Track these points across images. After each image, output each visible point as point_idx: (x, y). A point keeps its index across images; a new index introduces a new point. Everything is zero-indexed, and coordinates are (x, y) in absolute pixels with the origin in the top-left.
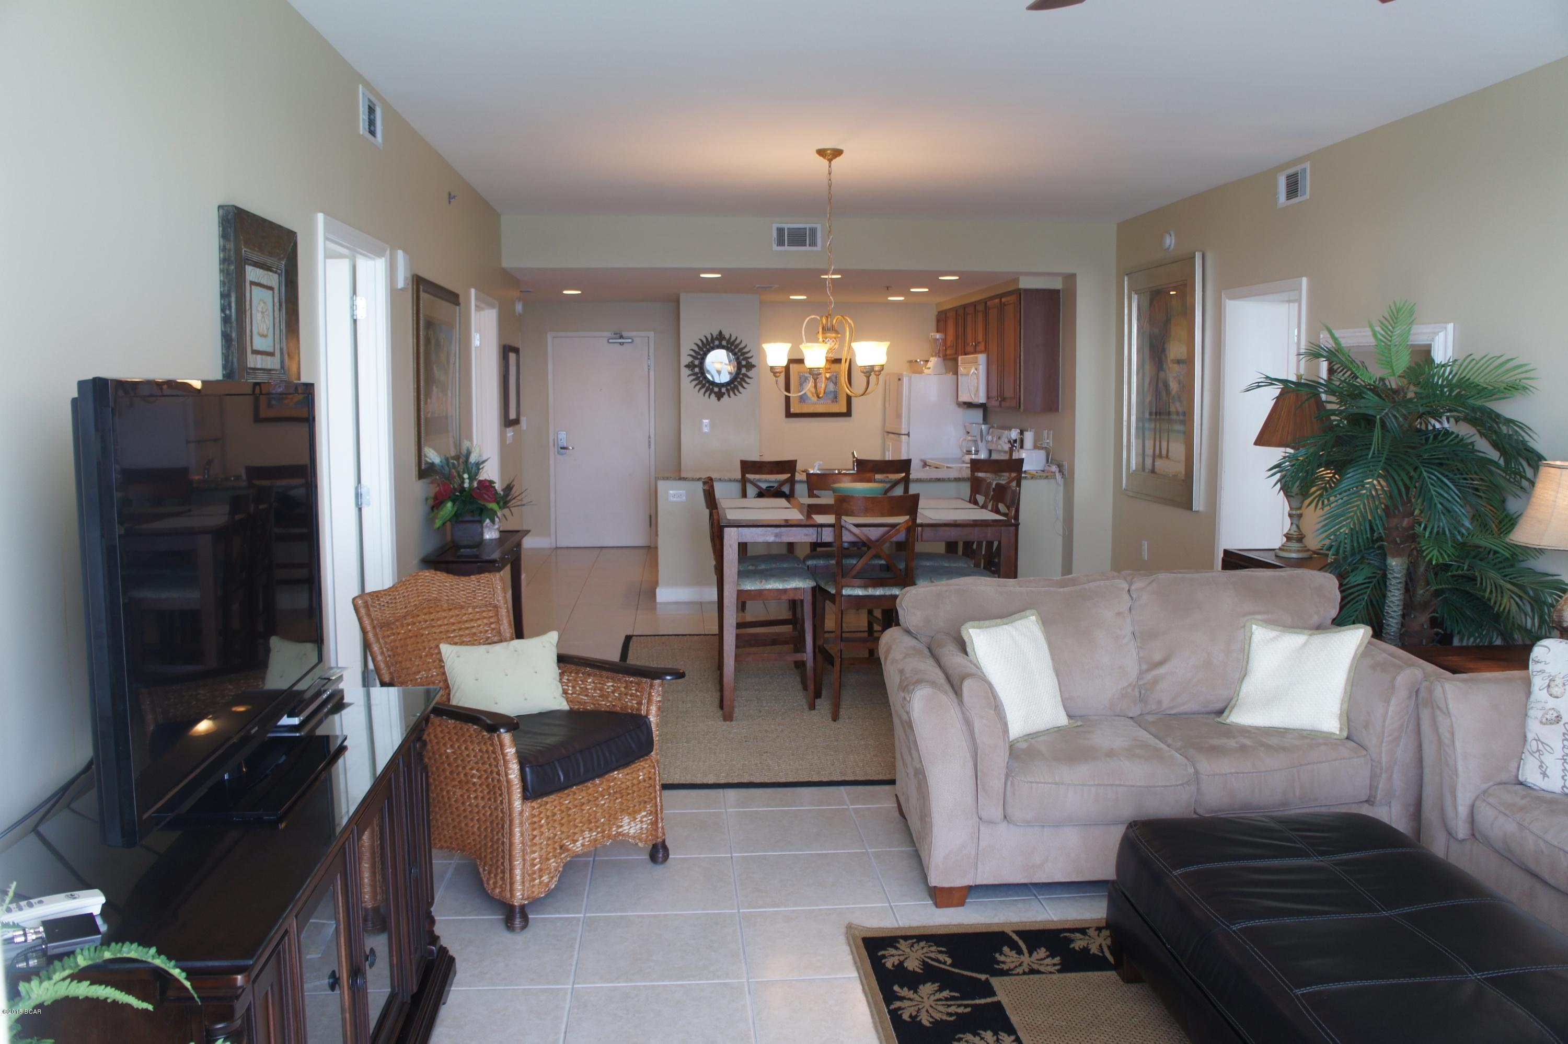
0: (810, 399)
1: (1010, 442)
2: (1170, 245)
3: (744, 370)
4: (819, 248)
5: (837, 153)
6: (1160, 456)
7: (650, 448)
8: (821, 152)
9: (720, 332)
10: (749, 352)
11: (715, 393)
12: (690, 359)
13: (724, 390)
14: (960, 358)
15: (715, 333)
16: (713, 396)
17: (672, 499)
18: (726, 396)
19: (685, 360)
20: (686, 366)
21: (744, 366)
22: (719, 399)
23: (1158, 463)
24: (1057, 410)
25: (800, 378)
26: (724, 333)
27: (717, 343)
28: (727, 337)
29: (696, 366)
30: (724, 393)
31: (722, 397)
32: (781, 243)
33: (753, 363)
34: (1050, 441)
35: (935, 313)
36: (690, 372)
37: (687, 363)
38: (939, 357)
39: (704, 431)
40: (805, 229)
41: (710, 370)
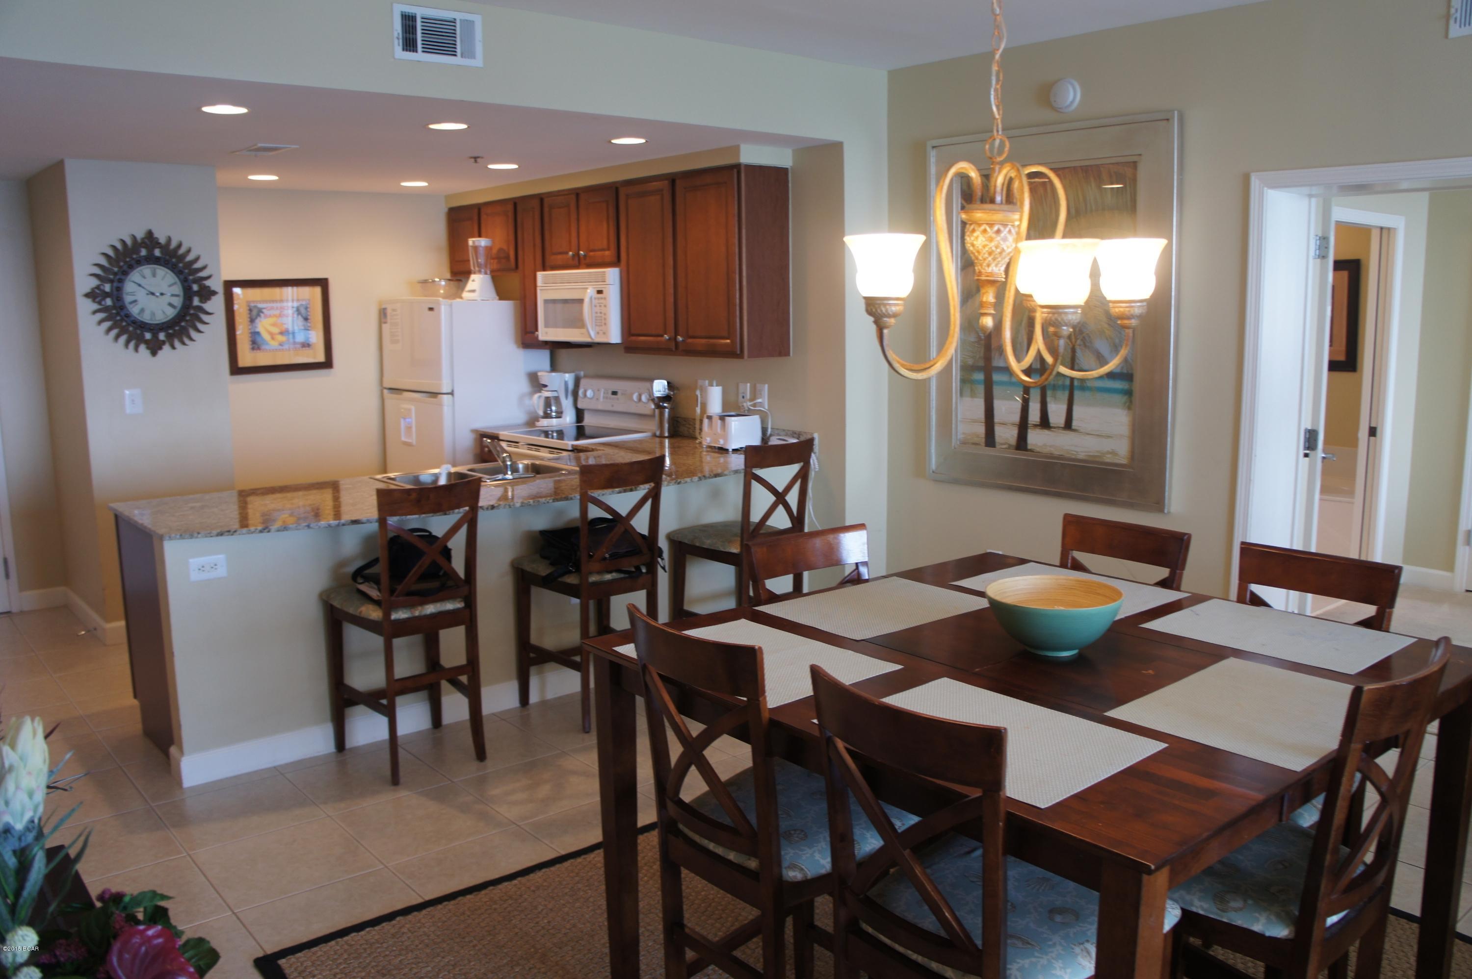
0: (267, 344)
1: (653, 400)
2: (1072, 102)
3: (196, 302)
9: (150, 234)
10: (204, 268)
11: (147, 342)
12: (95, 282)
13: (162, 336)
14: (540, 275)
15: (140, 235)
16: (142, 348)
17: (195, 576)
18: (166, 348)
19: (84, 282)
20: (87, 295)
21: (197, 293)
22: (154, 353)
23: (1036, 438)
24: (787, 354)
25: (250, 310)
26: (156, 234)
27: (144, 252)
28: (163, 241)
29: (107, 295)
30: (164, 343)
31: (161, 348)
32: (409, 44)
34: (764, 400)
35: (445, 210)
36: (96, 306)
37: (87, 289)
38: (486, 273)
39: (129, 410)
40: (454, 21)
41: (135, 301)
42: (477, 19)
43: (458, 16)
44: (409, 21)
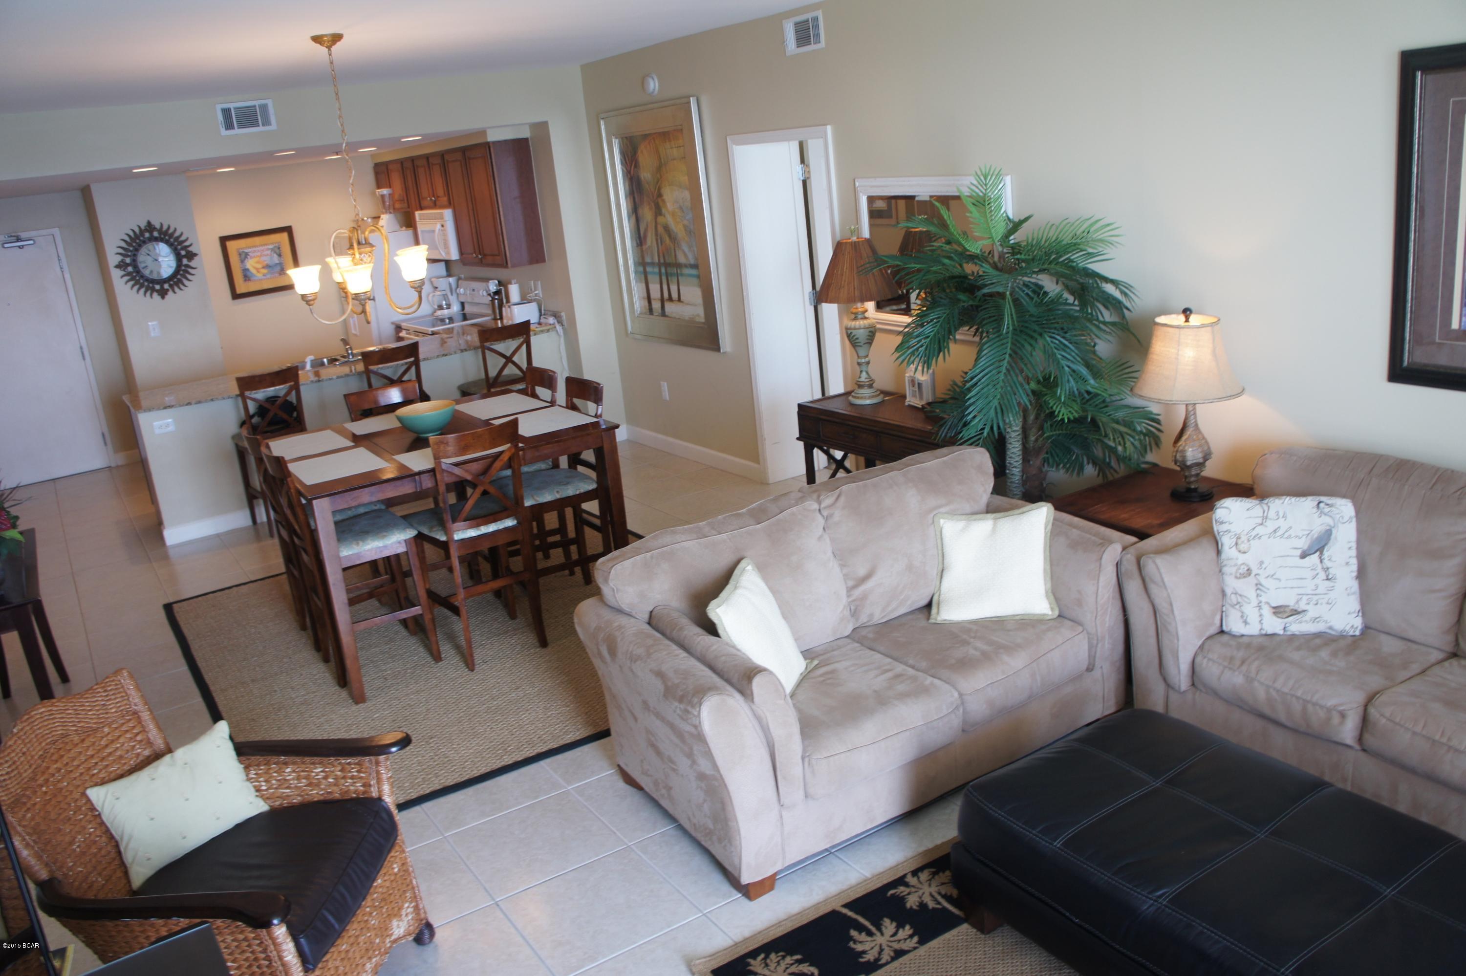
0: (254, 275)
1: (489, 295)
2: (654, 90)
3: (185, 261)
4: (274, 126)
5: (337, 38)
6: (670, 299)
7: (84, 359)
8: (317, 39)
9: (149, 223)
10: (187, 239)
11: (157, 291)
12: (120, 258)
13: (166, 286)
14: (417, 214)
15: (143, 225)
16: (155, 295)
17: (157, 431)
18: (170, 293)
19: (113, 259)
20: (117, 267)
21: (185, 256)
22: (163, 298)
23: (670, 308)
24: (544, 261)
25: (240, 255)
26: (153, 223)
27: (147, 235)
28: (158, 226)
29: (128, 265)
30: (168, 290)
31: (166, 294)
32: (229, 126)
33: (195, 251)
34: (539, 292)
35: (372, 165)
36: (123, 273)
37: (117, 263)
38: (390, 213)
39: (152, 335)
40: (255, 106)
41: (146, 266)
42: (270, 103)
43: (256, 103)
44: (226, 113)
